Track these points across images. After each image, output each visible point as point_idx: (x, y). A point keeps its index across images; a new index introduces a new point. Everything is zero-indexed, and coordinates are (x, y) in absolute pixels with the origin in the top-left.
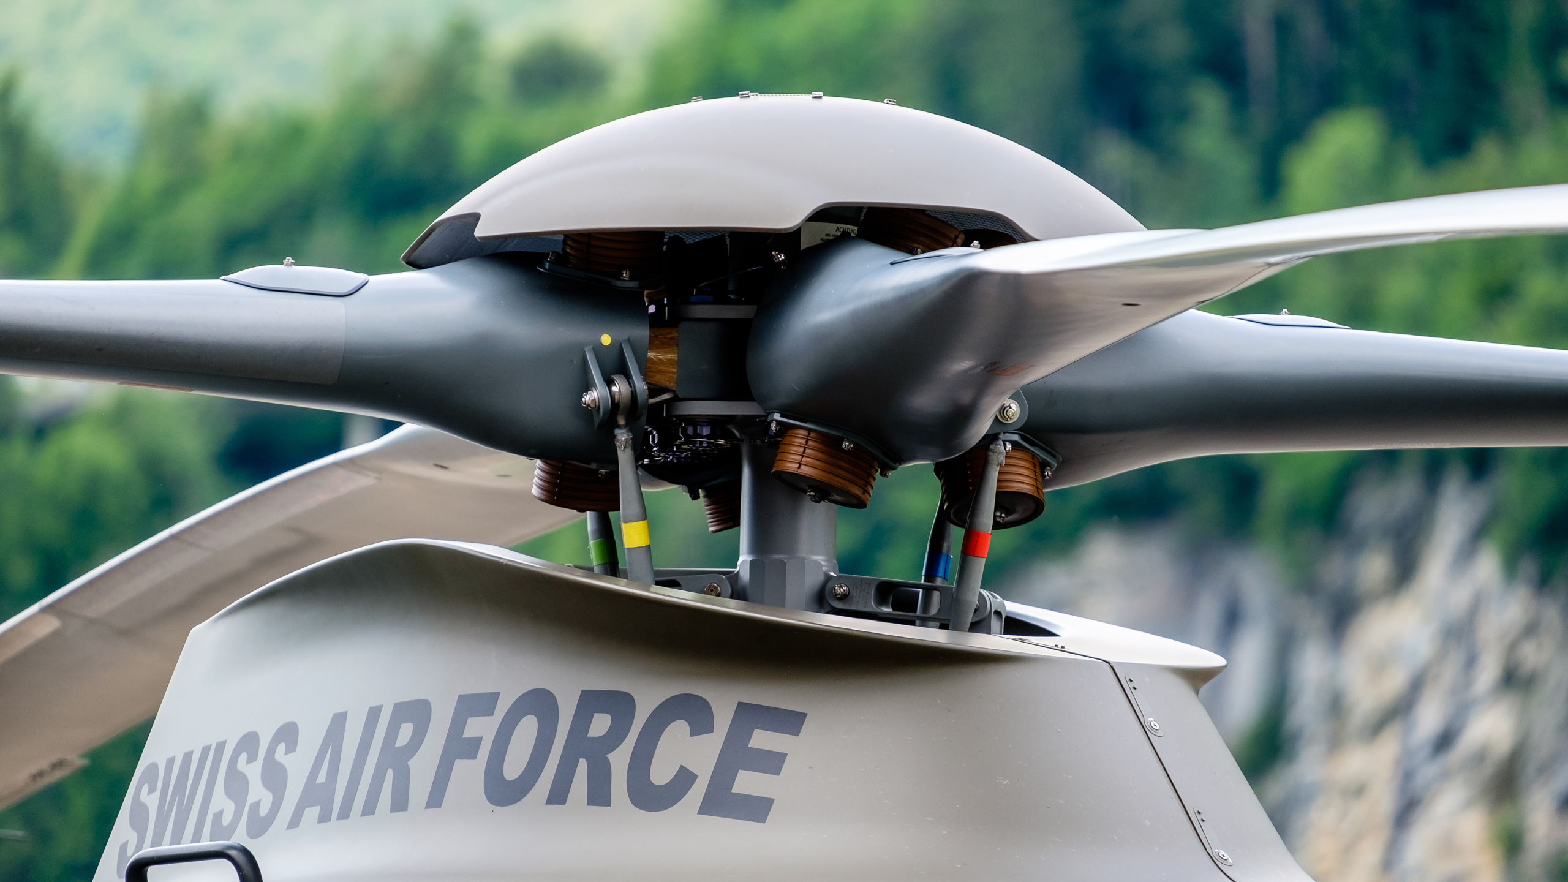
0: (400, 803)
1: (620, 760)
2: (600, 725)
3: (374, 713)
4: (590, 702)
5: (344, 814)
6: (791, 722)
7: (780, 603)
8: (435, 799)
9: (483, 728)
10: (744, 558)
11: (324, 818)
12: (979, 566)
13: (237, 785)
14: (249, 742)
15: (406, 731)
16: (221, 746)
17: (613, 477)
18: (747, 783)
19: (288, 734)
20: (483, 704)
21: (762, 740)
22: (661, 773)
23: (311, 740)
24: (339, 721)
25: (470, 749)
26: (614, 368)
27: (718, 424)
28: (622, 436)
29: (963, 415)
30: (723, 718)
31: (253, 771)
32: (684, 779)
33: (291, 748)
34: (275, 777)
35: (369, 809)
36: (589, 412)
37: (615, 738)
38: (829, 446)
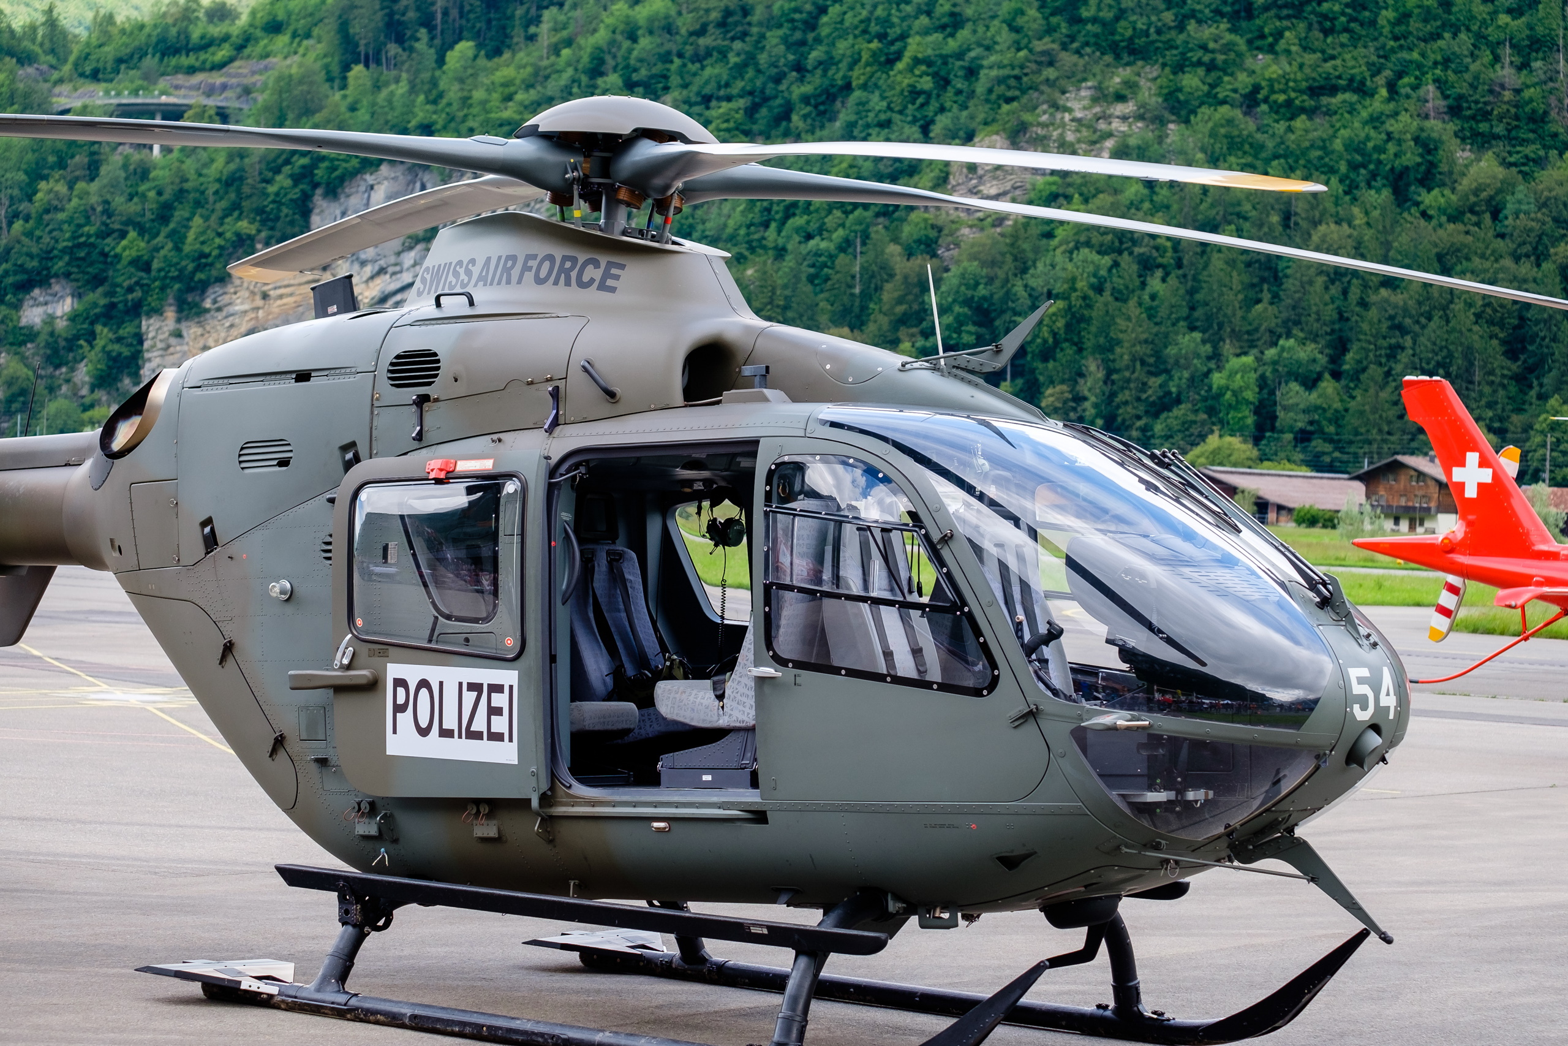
0: (508, 282)
1: (574, 274)
2: (568, 265)
3: (500, 258)
4: (565, 258)
5: (491, 284)
6: (622, 267)
7: (612, 233)
8: (519, 282)
9: (533, 264)
10: (602, 220)
11: (485, 285)
12: (668, 226)
13: (456, 274)
14: (460, 263)
15: (510, 263)
16: (451, 263)
17: (572, 197)
18: (610, 282)
19: (473, 261)
20: (534, 257)
21: (614, 271)
22: (585, 278)
23: (480, 263)
24: (489, 259)
25: (530, 269)
26: (575, 168)
27: (599, 184)
28: (575, 187)
29: (668, 187)
30: (603, 265)
31: (462, 271)
32: (592, 281)
33: (474, 265)
34: (469, 273)
35: (499, 283)
36: (566, 180)
37: (572, 268)
38: (632, 193)
